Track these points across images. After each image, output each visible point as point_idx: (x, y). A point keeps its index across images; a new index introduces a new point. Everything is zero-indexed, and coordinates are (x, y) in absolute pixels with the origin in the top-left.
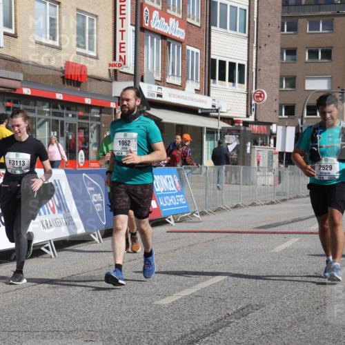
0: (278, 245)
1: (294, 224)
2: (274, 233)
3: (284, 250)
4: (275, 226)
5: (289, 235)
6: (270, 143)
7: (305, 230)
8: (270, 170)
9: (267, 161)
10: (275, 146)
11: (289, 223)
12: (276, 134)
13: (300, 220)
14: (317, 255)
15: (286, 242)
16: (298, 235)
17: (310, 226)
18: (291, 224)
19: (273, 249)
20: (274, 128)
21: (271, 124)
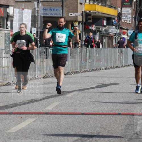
0: (15, 125)
1: (31, 105)
2: (11, 113)
3: (20, 130)
4: (12, 107)
5: (25, 115)
6: (7, 25)
7: (41, 111)
8: (7, 52)
9: (4, 43)
10: (12, 28)
11: (25, 104)
12: (12, 17)
13: (36, 101)
14: (53, 135)
15: (22, 122)
16: (33, 115)
17: (46, 107)
18: (27, 105)
19: (9, 129)
20: (10, 10)
21: (7, 6)
